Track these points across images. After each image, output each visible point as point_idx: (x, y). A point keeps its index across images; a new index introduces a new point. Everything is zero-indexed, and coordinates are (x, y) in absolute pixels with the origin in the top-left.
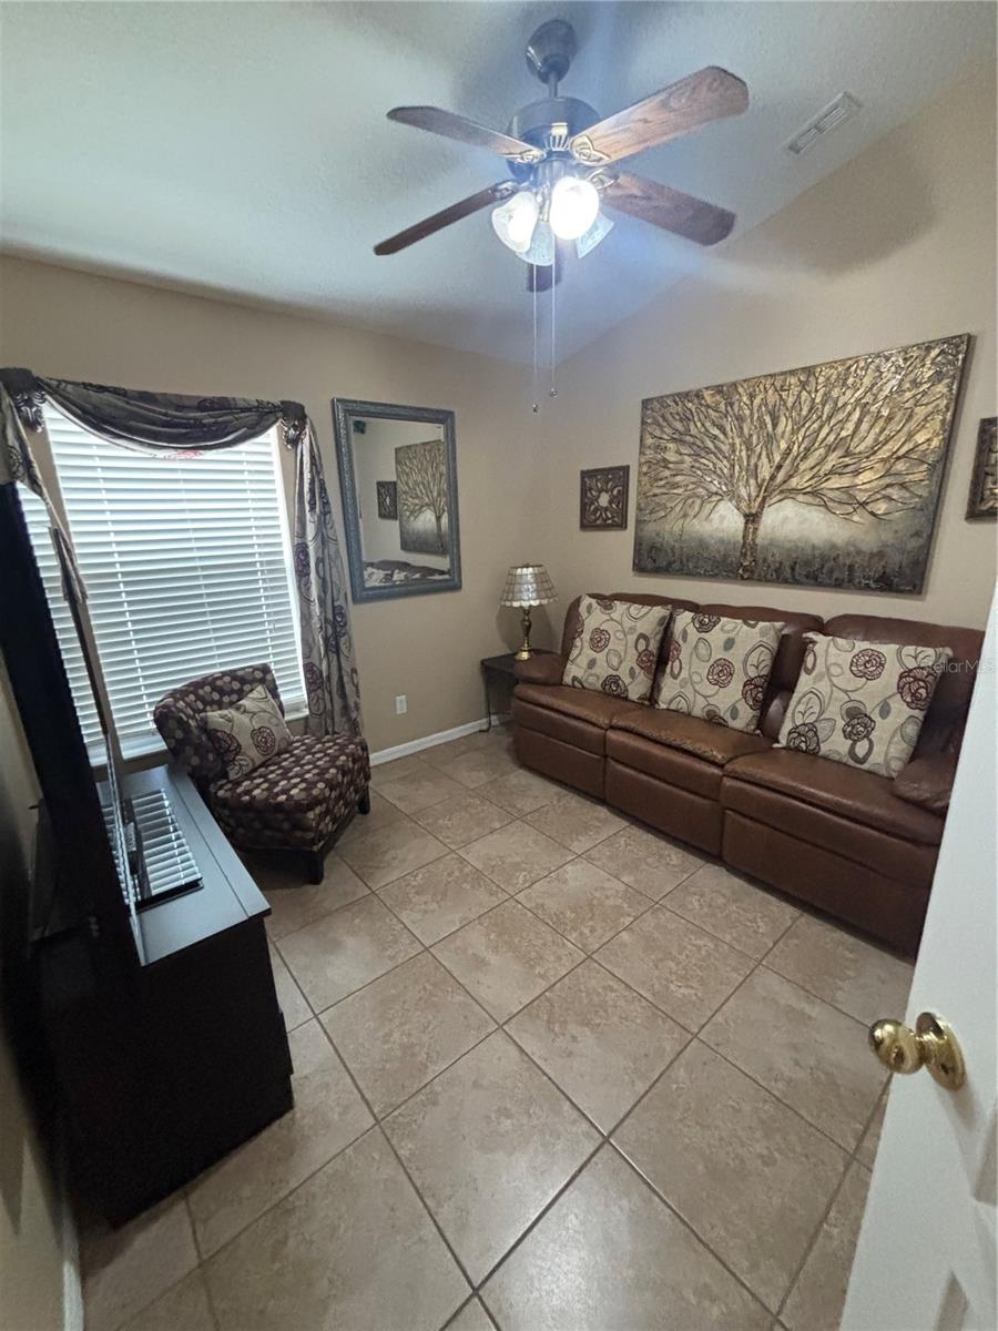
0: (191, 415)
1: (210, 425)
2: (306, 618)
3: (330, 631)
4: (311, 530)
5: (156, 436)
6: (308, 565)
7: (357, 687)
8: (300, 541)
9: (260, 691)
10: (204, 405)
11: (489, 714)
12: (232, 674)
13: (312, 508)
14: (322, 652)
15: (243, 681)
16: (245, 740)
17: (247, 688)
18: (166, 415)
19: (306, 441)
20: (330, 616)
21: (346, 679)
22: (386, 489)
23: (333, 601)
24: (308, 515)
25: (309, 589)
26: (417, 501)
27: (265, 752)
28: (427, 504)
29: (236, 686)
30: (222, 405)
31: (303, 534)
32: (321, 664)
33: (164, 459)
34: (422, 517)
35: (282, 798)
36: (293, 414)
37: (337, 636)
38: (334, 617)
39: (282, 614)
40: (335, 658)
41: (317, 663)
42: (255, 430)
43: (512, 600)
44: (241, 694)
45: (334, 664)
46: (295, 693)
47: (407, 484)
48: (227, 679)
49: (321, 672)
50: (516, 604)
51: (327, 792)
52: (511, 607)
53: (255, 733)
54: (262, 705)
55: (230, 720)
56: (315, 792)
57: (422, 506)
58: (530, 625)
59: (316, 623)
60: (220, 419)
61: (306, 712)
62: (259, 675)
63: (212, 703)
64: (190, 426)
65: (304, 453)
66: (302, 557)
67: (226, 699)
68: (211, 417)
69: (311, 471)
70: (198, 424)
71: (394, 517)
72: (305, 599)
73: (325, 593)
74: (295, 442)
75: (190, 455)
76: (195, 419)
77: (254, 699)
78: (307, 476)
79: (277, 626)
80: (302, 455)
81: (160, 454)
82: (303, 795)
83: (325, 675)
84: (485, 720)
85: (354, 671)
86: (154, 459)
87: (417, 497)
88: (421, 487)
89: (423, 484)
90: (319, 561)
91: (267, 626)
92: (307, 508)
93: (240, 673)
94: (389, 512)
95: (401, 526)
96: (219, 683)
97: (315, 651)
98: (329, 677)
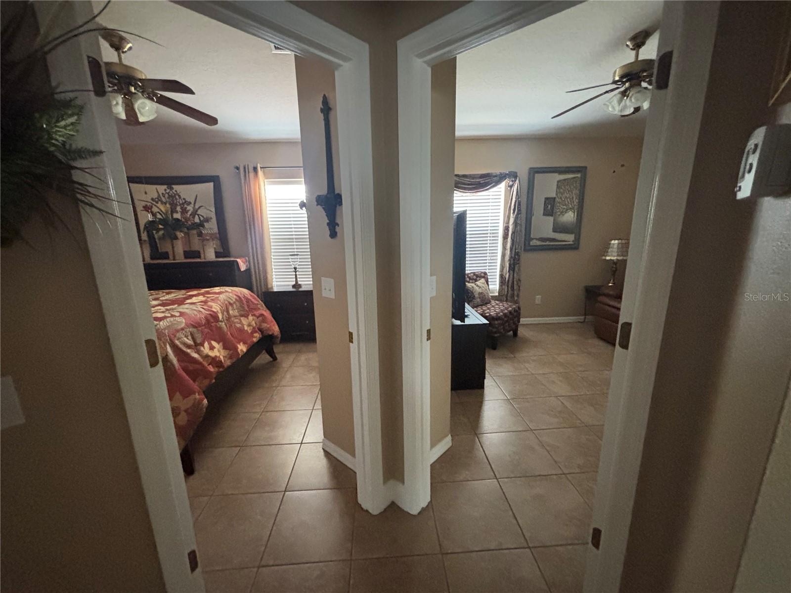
0: (477, 180)
1: (483, 183)
2: (503, 256)
3: (512, 262)
4: (512, 220)
5: (465, 189)
6: (508, 235)
7: (519, 287)
8: (507, 225)
9: (483, 280)
10: (483, 176)
11: (585, 315)
12: (474, 274)
13: (514, 212)
14: (508, 270)
15: (477, 276)
16: (477, 296)
17: (478, 279)
18: (469, 181)
19: (516, 186)
20: (513, 256)
21: (515, 283)
22: (550, 202)
23: (515, 250)
24: (512, 214)
25: (506, 244)
26: (565, 207)
27: (482, 301)
28: (570, 208)
29: (475, 277)
30: (487, 176)
31: (508, 223)
32: (506, 274)
33: (465, 196)
34: (567, 215)
35: (488, 314)
36: (514, 176)
37: (514, 264)
38: (515, 256)
39: (494, 254)
40: (512, 274)
41: (504, 275)
42: (498, 183)
43: (606, 256)
44: (476, 280)
45: (511, 276)
46: (494, 287)
47: (561, 198)
48: (472, 274)
49: (506, 278)
50: (608, 258)
51: (503, 317)
52: (605, 259)
53: (480, 294)
54: (483, 285)
55: (473, 287)
56: (499, 315)
57: (567, 210)
58: (616, 270)
59: (507, 258)
60: (486, 181)
61: (497, 294)
62: (483, 275)
63: (473, 279)
64: (477, 184)
65: (514, 190)
66: (506, 231)
67: (471, 281)
68: (483, 180)
69: (516, 198)
70: (479, 183)
71: (552, 216)
72: (504, 248)
73: (513, 246)
74: (511, 187)
75: (474, 194)
76: (478, 182)
77: (480, 283)
78: (514, 199)
79: (492, 258)
80: (513, 191)
81: (464, 194)
82: (495, 315)
83: (507, 279)
84: (583, 317)
85: (519, 280)
86: (462, 196)
87: (565, 205)
88: (569, 200)
89: (570, 199)
90: (513, 233)
91: (488, 258)
92: (512, 211)
93: (477, 273)
94: (548, 212)
95: (554, 220)
96: (469, 275)
97: (505, 269)
98: (508, 281)
